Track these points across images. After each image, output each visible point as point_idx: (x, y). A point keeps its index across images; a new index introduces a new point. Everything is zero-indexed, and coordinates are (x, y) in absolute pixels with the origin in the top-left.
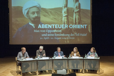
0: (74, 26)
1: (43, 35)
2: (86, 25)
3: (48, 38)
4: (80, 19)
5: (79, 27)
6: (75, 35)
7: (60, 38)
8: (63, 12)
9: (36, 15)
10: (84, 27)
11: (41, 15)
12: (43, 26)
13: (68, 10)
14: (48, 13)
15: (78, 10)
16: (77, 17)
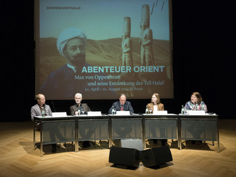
0: (142, 69)
1: (89, 84)
2: (162, 67)
3: (98, 89)
4: (151, 56)
5: (150, 69)
6: (144, 83)
7: (119, 89)
8: (123, 45)
9: (78, 51)
10: (160, 69)
11: (86, 51)
12: (90, 70)
13: (131, 42)
14: (97, 48)
15: (149, 41)
16: (147, 53)
